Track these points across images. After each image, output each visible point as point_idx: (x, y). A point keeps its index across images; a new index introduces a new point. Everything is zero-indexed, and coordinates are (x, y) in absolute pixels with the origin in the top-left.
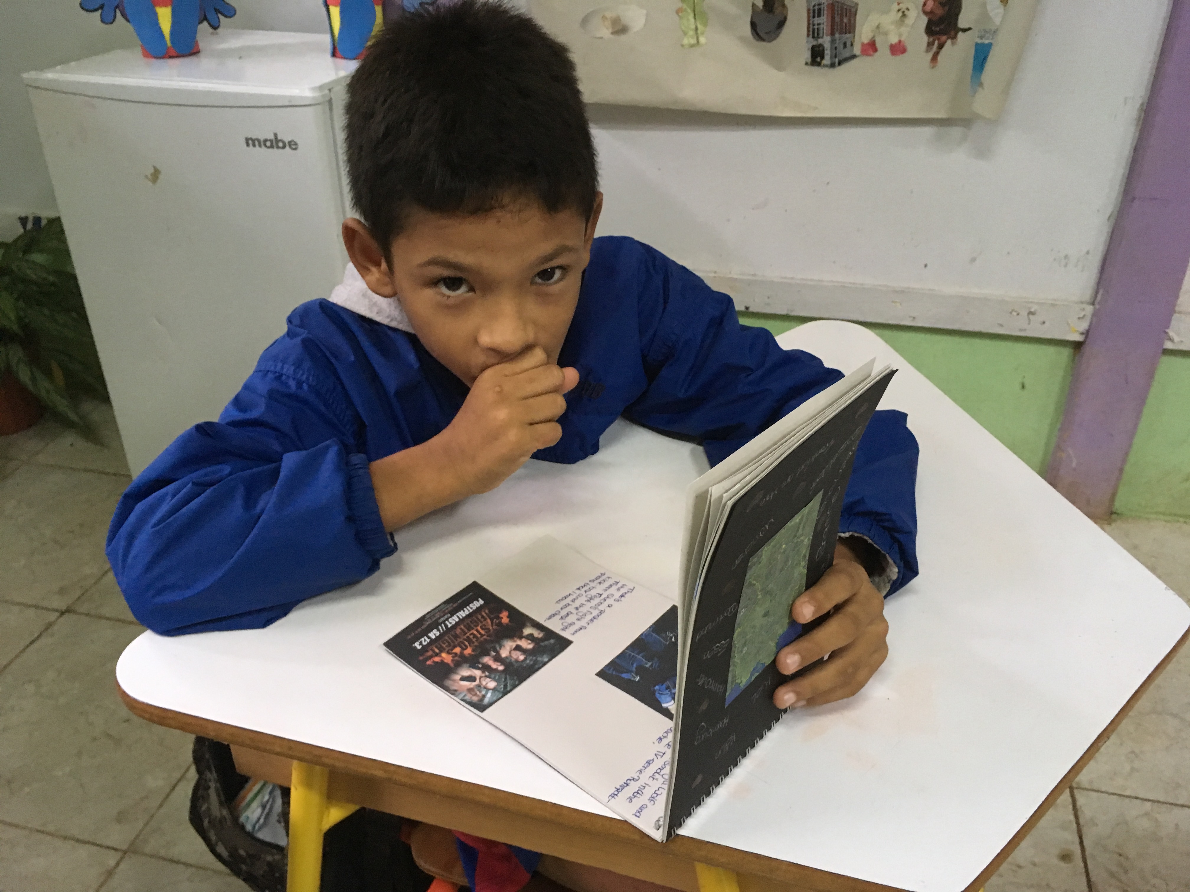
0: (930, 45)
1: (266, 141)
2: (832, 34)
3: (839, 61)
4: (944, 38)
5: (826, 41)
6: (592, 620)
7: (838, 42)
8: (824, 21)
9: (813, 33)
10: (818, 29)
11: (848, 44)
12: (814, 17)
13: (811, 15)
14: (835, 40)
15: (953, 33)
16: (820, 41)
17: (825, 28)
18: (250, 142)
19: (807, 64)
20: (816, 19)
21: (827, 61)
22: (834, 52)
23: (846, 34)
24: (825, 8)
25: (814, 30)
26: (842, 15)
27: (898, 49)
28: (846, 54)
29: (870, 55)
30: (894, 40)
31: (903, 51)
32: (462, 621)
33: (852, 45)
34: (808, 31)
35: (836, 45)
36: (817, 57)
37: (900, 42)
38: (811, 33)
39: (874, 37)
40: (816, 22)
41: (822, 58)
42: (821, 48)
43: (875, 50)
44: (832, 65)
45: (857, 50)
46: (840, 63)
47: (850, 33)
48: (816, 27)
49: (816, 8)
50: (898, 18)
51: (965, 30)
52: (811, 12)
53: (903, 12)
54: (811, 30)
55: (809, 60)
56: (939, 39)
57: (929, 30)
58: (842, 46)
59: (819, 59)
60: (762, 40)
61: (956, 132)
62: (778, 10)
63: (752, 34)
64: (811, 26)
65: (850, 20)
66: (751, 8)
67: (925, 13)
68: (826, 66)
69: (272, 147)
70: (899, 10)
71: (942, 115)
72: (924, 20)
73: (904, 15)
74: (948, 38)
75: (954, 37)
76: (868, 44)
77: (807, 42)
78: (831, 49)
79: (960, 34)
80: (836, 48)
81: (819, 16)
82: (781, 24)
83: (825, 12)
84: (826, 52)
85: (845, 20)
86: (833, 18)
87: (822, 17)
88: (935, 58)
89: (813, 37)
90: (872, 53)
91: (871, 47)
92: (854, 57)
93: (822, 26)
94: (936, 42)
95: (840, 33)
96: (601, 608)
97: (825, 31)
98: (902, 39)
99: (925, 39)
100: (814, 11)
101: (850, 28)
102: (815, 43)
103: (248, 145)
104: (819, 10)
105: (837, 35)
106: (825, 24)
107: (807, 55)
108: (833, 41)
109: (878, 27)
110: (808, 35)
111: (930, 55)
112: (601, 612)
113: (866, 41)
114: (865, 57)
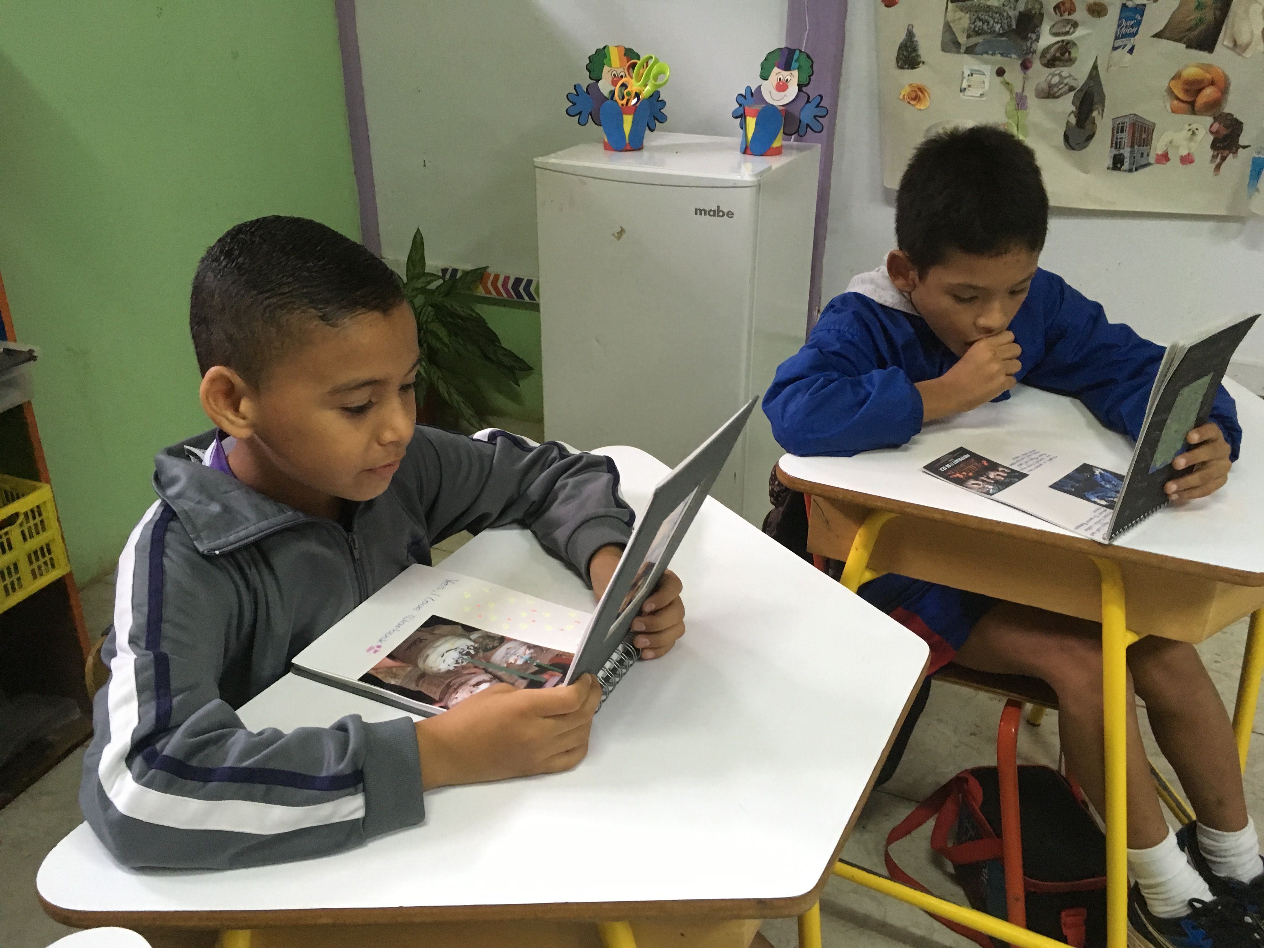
0: (1214, 157)
1: (711, 211)
2: (1132, 146)
3: (1136, 167)
4: (1226, 152)
5: (1126, 152)
6: (1037, 467)
7: (1136, 152)
8: (1126, 137)
9: (1116, 145)
10: (1120, 142)
11: (1145, 155)
12: (1118, 133)
13: (1115, 131)
14: (1135, 151)
15: (1234, 149)
16: (1122, 151)
17: (1126, 141)
18: (699, 211)
19: (1108, 168)
20: (1120, 134)
21: (1126, 166)
22: (1133, 160)
23: (1143, 146)
24: (1128, 126)
25: (1116, 143)
26: (1141, 131)
27: (1187, 160)
28: (1143, 162)
29: (1163, 163)
30: (1184, 153)
31: (1192, 162)
32: (961, 463)
33: (1148, 155)
34: (1112, 144)
35: (1135, 155)
36: (1117, 164)
37: (1189, 154)
38: (1114, 145)
39: (1167, 150)
40: (1119, 137)
41: (1122, 164)
42: (1122, 157)
43: (1168, 159)
44: (1130, 171)
45: (1152, 159)
46: (1136, 170)
47: (1147, 146)
48: (1119, 140)
49: (1120, 126)
50: (1189, 136)
51: (1245, 147)
52: (1116, 129)
53: (1193, 131)
54: (1114, 142)
55: (1111, 166)
56: (1222, 154)
57: (1214, 146)
58: (1140, 155)
59: (1119, 166)
60: (1073, 149)
61: (1233, 226)
62: (1089, 126)
63: (1065, 144)
64: (1115, 140)
65: (1148, 136)
66: (1065, 124)
67: (1211, 133)
68: (1125, 171)
69: (714, 215)
70: (1190, 130)
71: (1222, 212)
72: (1211, 138)
73: (1194, 133)
74: (1230, 152)
75: (1236, 152)
76: (1162, 155)
77: (1110, 151)
78: (1130, 157)
79: (1240, 150)
80: (1134, 157)
81: (1122, 132)
82: (1090, 137)
83: (1127, 129)
84: (1126, 160)
85: (1144, 136)
86: (1133, 136)
87: (1124, 133)
88: (1218, 167)
89: (1116, 148)
90: (1165, 162)
91: (1164, 158)
92: (1149, 164)
93: (1124, 140)
94: (1219, 157)
95: (1139, 146)
96: (1041, 463)
97: (1126, 144)
98: (1192, 151)
99: (1210, 153)
100: (1118, 128)
101: (1147, 142)
102: (1117, 153)
103: (696, 213)
104: (1123, 128)
105: (1136, 147)
106: (1127, 138)
107: (1109, 162)
108: (1132, 152)
109: (1171, 142)
110: (1111, 147)
111: (1214, 165)
112: (1041, 465)
113: (1160, 153)
114: (1158, 165)
